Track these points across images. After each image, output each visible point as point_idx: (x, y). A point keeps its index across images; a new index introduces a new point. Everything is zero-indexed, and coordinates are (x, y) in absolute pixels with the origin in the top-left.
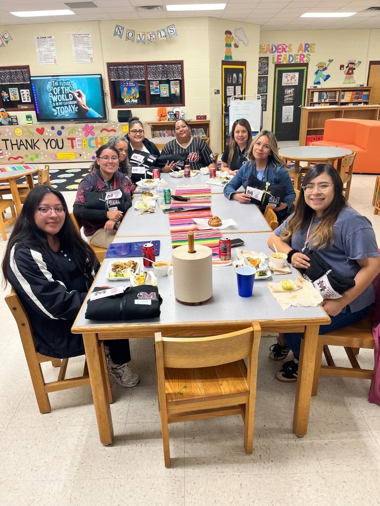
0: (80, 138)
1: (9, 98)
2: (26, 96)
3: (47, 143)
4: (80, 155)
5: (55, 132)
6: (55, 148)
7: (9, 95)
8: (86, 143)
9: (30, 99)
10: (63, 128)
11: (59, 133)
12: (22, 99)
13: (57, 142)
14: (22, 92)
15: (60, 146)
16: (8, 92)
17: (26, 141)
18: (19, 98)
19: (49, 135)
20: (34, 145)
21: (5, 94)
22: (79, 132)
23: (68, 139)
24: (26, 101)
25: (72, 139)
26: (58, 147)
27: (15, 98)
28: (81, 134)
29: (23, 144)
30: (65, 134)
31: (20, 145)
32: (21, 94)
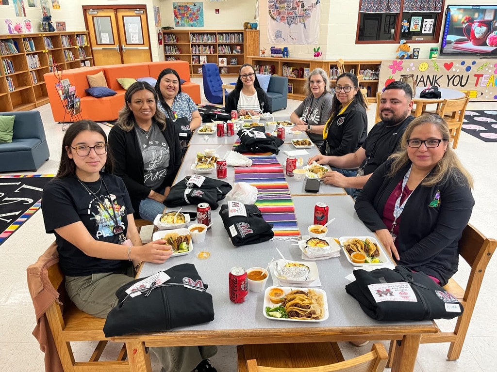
0: (488, 75)
1: (409, 29)
2: (428, 26)
3: (449, 80)
4: (482, 94)
5: (464, 67)
6: (456, 85)
7: (410, 25)
8: (492, 81)
9: (432, 29)
10: (474, 63)
11: (468, 69)
12: (423, 29)
13: (461, 79)
14: (426, 22)
15: (463, 84)
16: (409, 22)
17: (428, 77)
18: (419, 28)
19: (456, 70)
20: (436, 81)
21: (405, 24)
22: (490, 68)
23: (475, 75)
24: (427, 32)
25: (478, 76)
26: (461, 85)
27: (416, 28)
28: (490, 71)
29: (423, 81)
30: (474, 70)
31: (420, 81)
32: (424, 24)
